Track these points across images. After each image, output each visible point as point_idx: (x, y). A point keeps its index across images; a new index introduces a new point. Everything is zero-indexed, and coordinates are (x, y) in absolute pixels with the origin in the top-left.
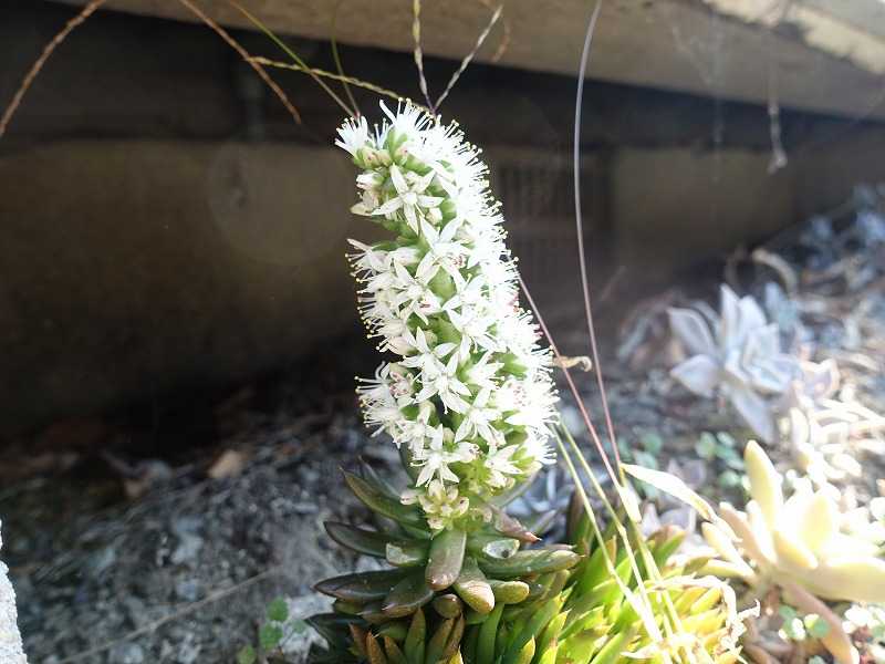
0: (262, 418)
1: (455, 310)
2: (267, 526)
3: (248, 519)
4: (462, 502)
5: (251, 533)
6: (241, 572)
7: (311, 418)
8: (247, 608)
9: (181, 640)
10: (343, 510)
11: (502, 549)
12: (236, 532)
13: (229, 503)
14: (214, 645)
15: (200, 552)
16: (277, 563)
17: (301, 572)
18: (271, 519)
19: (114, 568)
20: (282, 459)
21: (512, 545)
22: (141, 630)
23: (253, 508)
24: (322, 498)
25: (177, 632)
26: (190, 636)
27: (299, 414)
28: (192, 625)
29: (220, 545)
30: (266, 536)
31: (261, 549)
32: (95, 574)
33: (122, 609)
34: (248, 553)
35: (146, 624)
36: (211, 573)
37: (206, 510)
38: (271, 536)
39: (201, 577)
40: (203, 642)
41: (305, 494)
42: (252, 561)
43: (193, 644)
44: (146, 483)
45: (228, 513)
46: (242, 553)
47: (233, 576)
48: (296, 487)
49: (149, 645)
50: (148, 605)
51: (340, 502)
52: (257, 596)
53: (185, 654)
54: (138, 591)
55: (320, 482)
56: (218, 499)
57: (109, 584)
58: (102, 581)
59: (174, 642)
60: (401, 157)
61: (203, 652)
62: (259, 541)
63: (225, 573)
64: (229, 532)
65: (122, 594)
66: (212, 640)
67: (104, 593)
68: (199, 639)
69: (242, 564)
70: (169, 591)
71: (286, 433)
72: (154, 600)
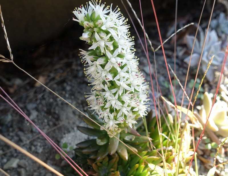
0: (49, 60)
1: (118, 80)
2: (57, 108)
3: (51, 105)
4: (119, 130)
5: (52, 111)
6: (51, 123)
7: (65, 60)
8: (54, 135)
9: (37, 145)
10: (80, 102)
11: (130, 138)
12: (48, 109)
13: (43, 98)
14: (47, 147)
15: (37, 116)
16: (61, 121)
17: (69, 123)
18: (57, 105)
19: (12, 121)
20: (58, 78)
21: (133, 137)
22: (25, 143)
23: (51, 100)
24: (73, 97)
25: (35, 143)
26: (39, 144)
27: (61, 59)
28: (39, 140)
29: (43, 113)
30: (57, 112)
31: (56, 116)
32: (7, 123)
33: (17, 135)
34: (52, 117)
35: (26, 141)
36: (42, 123)
37: (36, 100)
38: (59, 112)
39: (39, 125)
40: (43, 146)
41: (67, 95)
42: (54, 120)
43: (40, 146)
44: (15, 87)
45: (44, 102)
46: (50, 117)
47: (49, 124)
48: (64, 93)
49: (28, 147)
50: (25, 134)
51: (78, 99)
52: (57, 131)
53: (39, 150)
54: (21, 130)
55: (71, 90)
56: (40, 96)
57: (12, 126)
58: (9, 125)
59: (35, 146)
60: (98, 25)
61: (44, 149)
62: (55, 113)
63: (46, 124)
64: (45, 109)
65: (16, 130)
66: (46, 145)
67: (11, 129)
68: (42, 145)
69: (51, 121)
70: (30, 130)
71: (58, 66)
72: (26, 132)
